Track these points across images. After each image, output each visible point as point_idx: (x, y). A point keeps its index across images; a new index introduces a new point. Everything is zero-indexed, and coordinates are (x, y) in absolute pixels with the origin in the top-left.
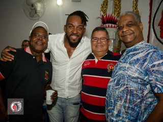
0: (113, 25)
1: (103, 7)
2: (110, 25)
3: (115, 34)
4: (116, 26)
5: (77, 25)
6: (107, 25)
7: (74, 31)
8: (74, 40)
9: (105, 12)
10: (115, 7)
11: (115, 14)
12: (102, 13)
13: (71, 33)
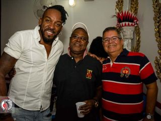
0: (130, 23)
1: (118, 5)
2: (127, 23)
3: (132, 33)
4: (133, 24)
5: (55, 20)
6: (124, 23)
7: (51, 26)
8: (49, 36)
9: (120, 9)
10: (131, 4)
11: (131, 11)
12: (118, 11)
13: (47, 27)
